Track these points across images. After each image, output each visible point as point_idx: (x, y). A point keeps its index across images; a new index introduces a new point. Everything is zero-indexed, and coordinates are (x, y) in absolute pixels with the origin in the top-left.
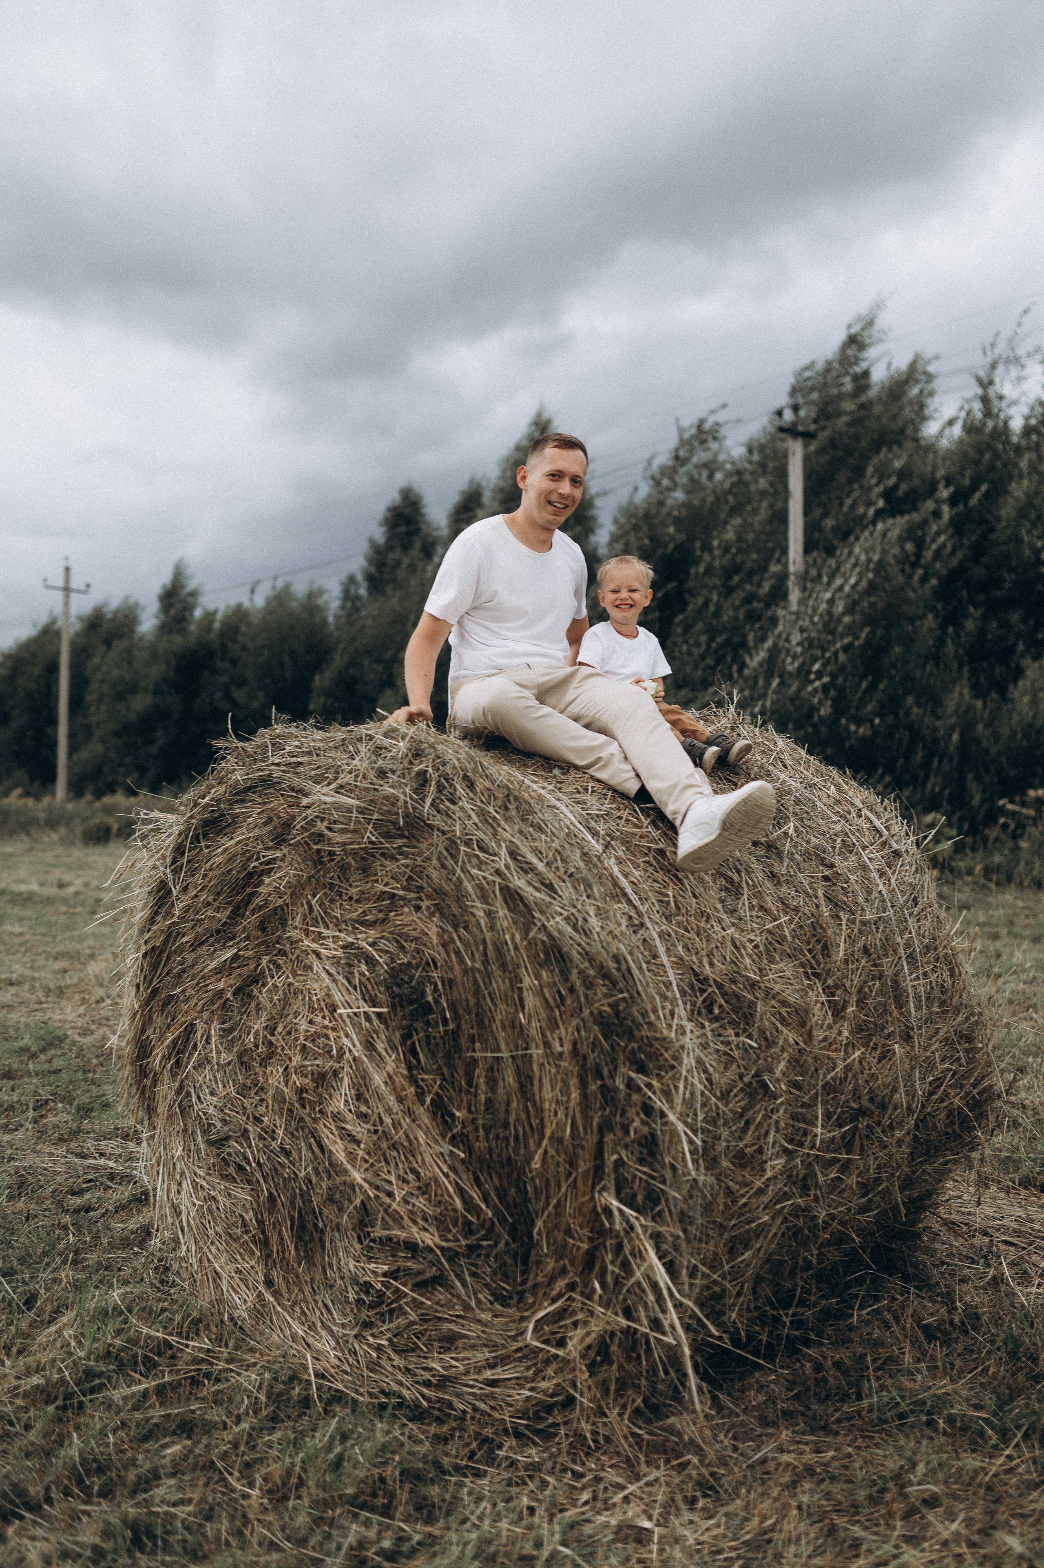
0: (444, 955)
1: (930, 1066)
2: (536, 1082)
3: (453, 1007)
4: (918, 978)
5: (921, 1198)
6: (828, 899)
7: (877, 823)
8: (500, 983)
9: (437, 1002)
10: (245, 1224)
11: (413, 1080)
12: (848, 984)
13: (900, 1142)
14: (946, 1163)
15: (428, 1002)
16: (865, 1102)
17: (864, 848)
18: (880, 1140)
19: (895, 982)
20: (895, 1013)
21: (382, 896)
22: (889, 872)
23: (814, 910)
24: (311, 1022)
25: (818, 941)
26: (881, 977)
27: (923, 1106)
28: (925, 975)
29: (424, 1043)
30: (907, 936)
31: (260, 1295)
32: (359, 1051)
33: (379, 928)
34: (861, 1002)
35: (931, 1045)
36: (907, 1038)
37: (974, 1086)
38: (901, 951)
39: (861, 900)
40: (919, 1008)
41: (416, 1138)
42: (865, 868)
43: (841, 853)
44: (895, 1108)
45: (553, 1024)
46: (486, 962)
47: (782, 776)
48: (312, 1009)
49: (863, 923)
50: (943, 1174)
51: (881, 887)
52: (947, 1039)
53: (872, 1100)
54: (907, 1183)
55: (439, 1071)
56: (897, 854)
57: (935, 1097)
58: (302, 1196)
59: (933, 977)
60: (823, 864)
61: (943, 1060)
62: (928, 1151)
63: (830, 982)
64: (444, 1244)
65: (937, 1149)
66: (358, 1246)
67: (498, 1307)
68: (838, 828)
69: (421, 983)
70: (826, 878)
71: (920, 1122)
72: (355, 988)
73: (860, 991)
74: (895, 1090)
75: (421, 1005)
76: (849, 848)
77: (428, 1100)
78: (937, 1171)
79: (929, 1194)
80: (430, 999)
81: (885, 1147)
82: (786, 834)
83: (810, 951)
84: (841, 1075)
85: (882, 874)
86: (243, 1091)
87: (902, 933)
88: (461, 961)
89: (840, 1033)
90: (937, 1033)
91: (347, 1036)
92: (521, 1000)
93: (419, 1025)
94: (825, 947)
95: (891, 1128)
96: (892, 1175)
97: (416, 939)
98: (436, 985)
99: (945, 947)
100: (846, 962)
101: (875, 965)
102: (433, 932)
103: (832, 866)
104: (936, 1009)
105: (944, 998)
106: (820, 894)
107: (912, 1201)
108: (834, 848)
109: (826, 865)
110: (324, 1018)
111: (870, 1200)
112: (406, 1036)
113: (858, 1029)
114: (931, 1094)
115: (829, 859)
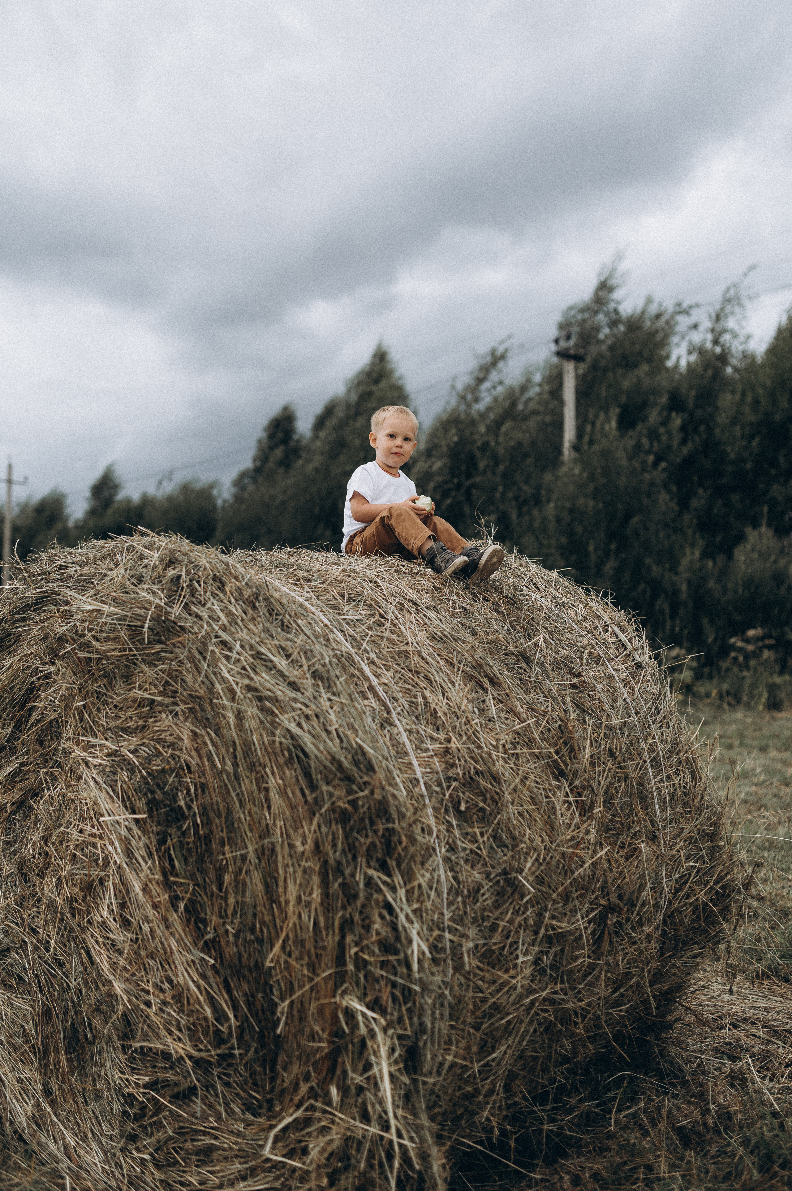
0: (197, 760)
1: (676, 863)
2: (281, 883)
3: (204, 811)
4: (661, 781)
5: (670, 991)
6: (577, 705)
7: (622, 637)
8: (248, 785)
9: (189, 808)
10: (25, 1035)
11: (167, 885)
12: (595, 785)
13: (649, 938)
14: (695, 957)
15: (180, 807)
16: (614, 899)
17: (610, 660)
18: (630, 937)
19: (641, 784)
20: (641, 813)
21: (141, 703)
22: (633, 682)
23: (562, 715)
24: (81, 832)
25: (565, 743)
26: (626, 778)
27: (670, 902)
28: (669, 777)
29: (177, 849)
30: (650, 741)
31: (38, 1105)
32: (119, 858)
33: (140, 735)
34: (608, 802)
35: (675, 844)
36: (653, 838)
37: (717, 882)
38: (646, 756)
39: (607, 707)
40: (663, 809)
41: (170, 946)
42: (610, 677)
43: (588, 664)
44: (644, 904)
45: (297, 824)
46: (235, 765)
47: (534, 596)
48: (82, 819)
49: (610, 728)
50: (692, 967)
51: (626, 695)
52: (690, 838)
53: (620, 897)
54: (657, 977)
55: (192, 877)
56: (639, 666)
57: (681, 894)
58: (74, 1007)
59: (676, 781)
60: (571, 673)
61: (688, 858)
62: (677, 945)
63: (577, 783)
64: (195, 1053)
65: (685, 944)
66: (122, 1057)
67: (249, 1116)
68: (585, 641)
69: (175, 789)
70: (574, 686)
71: (669, 918)
72: (118, 797)
73: (606, 792)
74: (642, 887)
75: (172, 810)
76: (595, 660)
77: (182, 906)
78: (685, 965)
79: (680, 987)
80: (182, 803)
81: (635, 943)
82: (536, 645)
83: (557, 753)
84: (589, 872)
85: (626, 684)
86: (21, 901)
87: (646, 739)
88: (214, 765)
89: (587, 832)
90: (681, 832)
91: (112, 844)
92: (268, 799)
93: (173, 831)
94: (572, 750)
95: (641, 924)
96: (643, 970)
97: (172, 745)
98: (189, 790)
99: (687, 752)
100: (592, 764)
101: (621, 768)
102: (186, 736)
103: (579, 675)
104: (679, 809)
105: (686, 799)
106: (568, 699)
107: (663, 994)
108: (581, 659)
109: (574, 675)
110: (93, 826)
111: (622, 995)
112: (162, 841)
113: (606, 828)
114: (677, 890)
115: (576, 668)
